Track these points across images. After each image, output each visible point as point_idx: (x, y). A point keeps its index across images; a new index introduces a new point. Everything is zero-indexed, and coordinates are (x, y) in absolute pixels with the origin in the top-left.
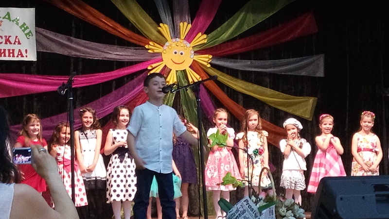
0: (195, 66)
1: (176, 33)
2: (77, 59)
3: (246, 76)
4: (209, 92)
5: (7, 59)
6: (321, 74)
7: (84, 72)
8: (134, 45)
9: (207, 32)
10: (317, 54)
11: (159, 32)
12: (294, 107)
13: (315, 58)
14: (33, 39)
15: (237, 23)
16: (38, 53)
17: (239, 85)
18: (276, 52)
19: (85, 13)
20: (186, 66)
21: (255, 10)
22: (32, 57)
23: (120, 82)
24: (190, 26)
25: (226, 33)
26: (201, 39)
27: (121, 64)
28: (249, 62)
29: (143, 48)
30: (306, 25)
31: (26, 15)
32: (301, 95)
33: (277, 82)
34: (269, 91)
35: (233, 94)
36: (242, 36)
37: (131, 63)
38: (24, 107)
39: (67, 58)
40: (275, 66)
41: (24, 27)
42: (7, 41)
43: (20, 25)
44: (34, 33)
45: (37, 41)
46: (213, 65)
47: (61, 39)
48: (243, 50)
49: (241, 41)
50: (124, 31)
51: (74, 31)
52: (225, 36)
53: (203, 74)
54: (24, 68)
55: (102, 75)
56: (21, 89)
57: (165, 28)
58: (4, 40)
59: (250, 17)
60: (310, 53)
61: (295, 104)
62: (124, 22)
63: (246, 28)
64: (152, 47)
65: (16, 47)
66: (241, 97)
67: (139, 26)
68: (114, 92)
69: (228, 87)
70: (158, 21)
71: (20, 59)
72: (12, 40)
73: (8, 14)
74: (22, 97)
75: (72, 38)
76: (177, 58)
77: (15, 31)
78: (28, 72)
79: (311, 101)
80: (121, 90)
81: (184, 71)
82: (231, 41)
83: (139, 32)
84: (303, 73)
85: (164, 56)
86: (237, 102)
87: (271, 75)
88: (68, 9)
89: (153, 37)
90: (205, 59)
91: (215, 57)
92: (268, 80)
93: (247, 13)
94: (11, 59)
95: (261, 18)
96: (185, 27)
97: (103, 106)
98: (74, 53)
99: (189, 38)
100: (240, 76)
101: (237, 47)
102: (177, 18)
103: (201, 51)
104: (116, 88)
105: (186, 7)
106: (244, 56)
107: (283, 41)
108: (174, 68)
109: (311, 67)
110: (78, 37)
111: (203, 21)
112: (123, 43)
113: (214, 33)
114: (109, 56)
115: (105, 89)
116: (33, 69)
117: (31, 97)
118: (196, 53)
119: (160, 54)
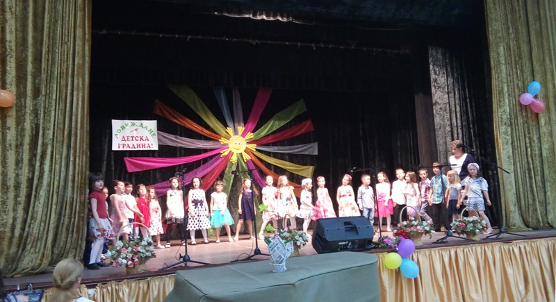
0: (247, 151)
1: (236, 132)
2: (181, 148)
3: (275, 155)
4: (255, 164)
5: (141, 149)
6: (316, 153)
7: (185, 156)
8: (213, 140)
9: (253, 132)
10: (314, 142)
11: (226, 132)
12: (302, 172)
13: (313, 144)
14: (156, 137)
15: (269, 126)
16: (159, 146)
17: (271, 161)
18: (292, 142)
19: (186, 123)
20: (242, 151)
21: (280, 119)
22: (155, 148)
23: (205, 160)
24: (244, 128)
25: (264, 131)
26: (250, 135)
27: (206, 151)
28: (276, 148)
29: (218, 141)
30: (307, 126)
31: (152, 124)
32: (305, 165)
33: (292, 158)
34: (288, 163)
35: (268, 165)
36: (272, 133)
37: (211, 150)
38: (151, 176)
39: (175, 148)
40: (290, 150)
41: (151, 131)
42: (141, 139)
43: (149, 129)
44: (156, 134)
45: (159, 139)
46: (257, 150)
47: (172, 137)
48: (273, 141)
49: (272, 136)
50: (206, 132)
51: (179, 132)
52: (263, 134)
53: (252, 155)
54: (151, 154)
55: (195, 157)
56: (150, 166)
57: (230, 130)
58: (139, 139)
59: (277, 123)
60: (310, 142)
61: (303, 170)
62: (207, 127)
63: (274, 129)
64: (223, 141)
65: (146, 143)
66: (272, 167)
67: (215, 129)
68: (202, 166)
69: (265, 162)
70: (226, 126)
71: (148, 149)
72: (144, 138)
73: (142, 124)
74: (150, 170)
75: (178, 137)
76: (237, 146)
77: (145, 133)
78: (154, 156)
79: (311, 169)
80: (206, 165)
81: (241, 154)
82: (267, 136)
83: (215, 133)
84: (307, 153)
85: (230, 146)
86: (271, 170)
87: (289, 154)
88: (175, 121)
89: (223, 135)
90: (253, 147)
91: (258, 145)
92: (287, 157)
93: (275, 120)
94: (144, 149)
95: (283, 123)
96: (241, 129)
97: (196, 174)
98: (179, 145)
99: (244, 135)
100: (272, 155)
101: (270, 139)
102: (236, 124)
103: (251, 142)
104: (203, 164)
105: (241, 118)
106: (274, 144)
107: (295, 135)
108: (235, 152)
109: (311, 149)
110: (181, 136)
111: (251, 125)
112: (207, 139)
113: (257, 132)
114: (199, 146)
115: (197, 164)
116: (156, 155)
117: (155, 170)
118: (248, 143)
119: (227, 144)
